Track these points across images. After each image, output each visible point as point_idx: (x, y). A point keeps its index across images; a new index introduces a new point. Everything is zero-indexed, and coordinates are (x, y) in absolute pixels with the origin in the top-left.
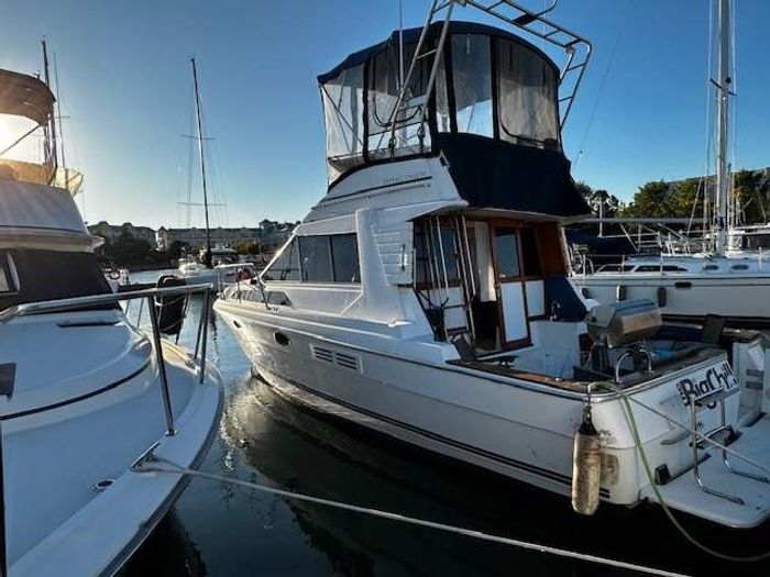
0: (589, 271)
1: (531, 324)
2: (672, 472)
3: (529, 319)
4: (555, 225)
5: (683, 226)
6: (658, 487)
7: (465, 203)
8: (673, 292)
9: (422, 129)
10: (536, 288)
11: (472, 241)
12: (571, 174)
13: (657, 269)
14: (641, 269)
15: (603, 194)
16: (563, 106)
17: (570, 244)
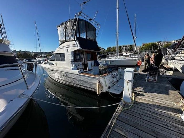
0: (101, 59)
1: (92, 67)
2: (110, 87)
3: (92, 66)
4: (95, 52)
5: (113, 53)
6: (108, 89)
7: (81, 49)
8: (111, 62)
9: (75, 36)
10: (93, 62)
11: (83, 54)
12: (98, 45)
13: (109, 59)
14: (107, 59)
15: (103, 48)
16: (96, 34)
17: (98, 55)
